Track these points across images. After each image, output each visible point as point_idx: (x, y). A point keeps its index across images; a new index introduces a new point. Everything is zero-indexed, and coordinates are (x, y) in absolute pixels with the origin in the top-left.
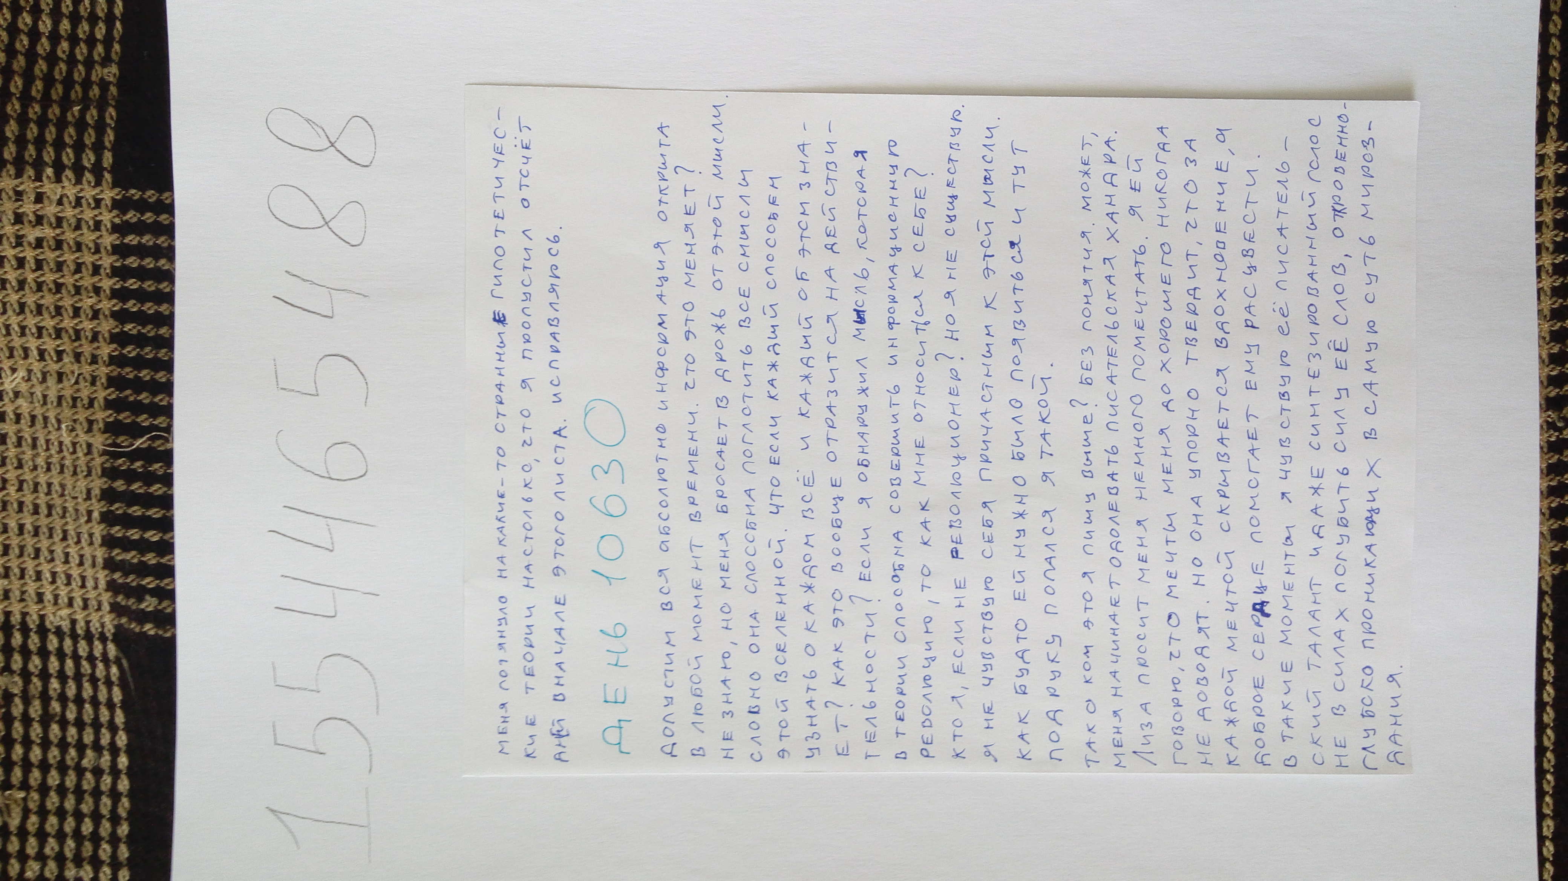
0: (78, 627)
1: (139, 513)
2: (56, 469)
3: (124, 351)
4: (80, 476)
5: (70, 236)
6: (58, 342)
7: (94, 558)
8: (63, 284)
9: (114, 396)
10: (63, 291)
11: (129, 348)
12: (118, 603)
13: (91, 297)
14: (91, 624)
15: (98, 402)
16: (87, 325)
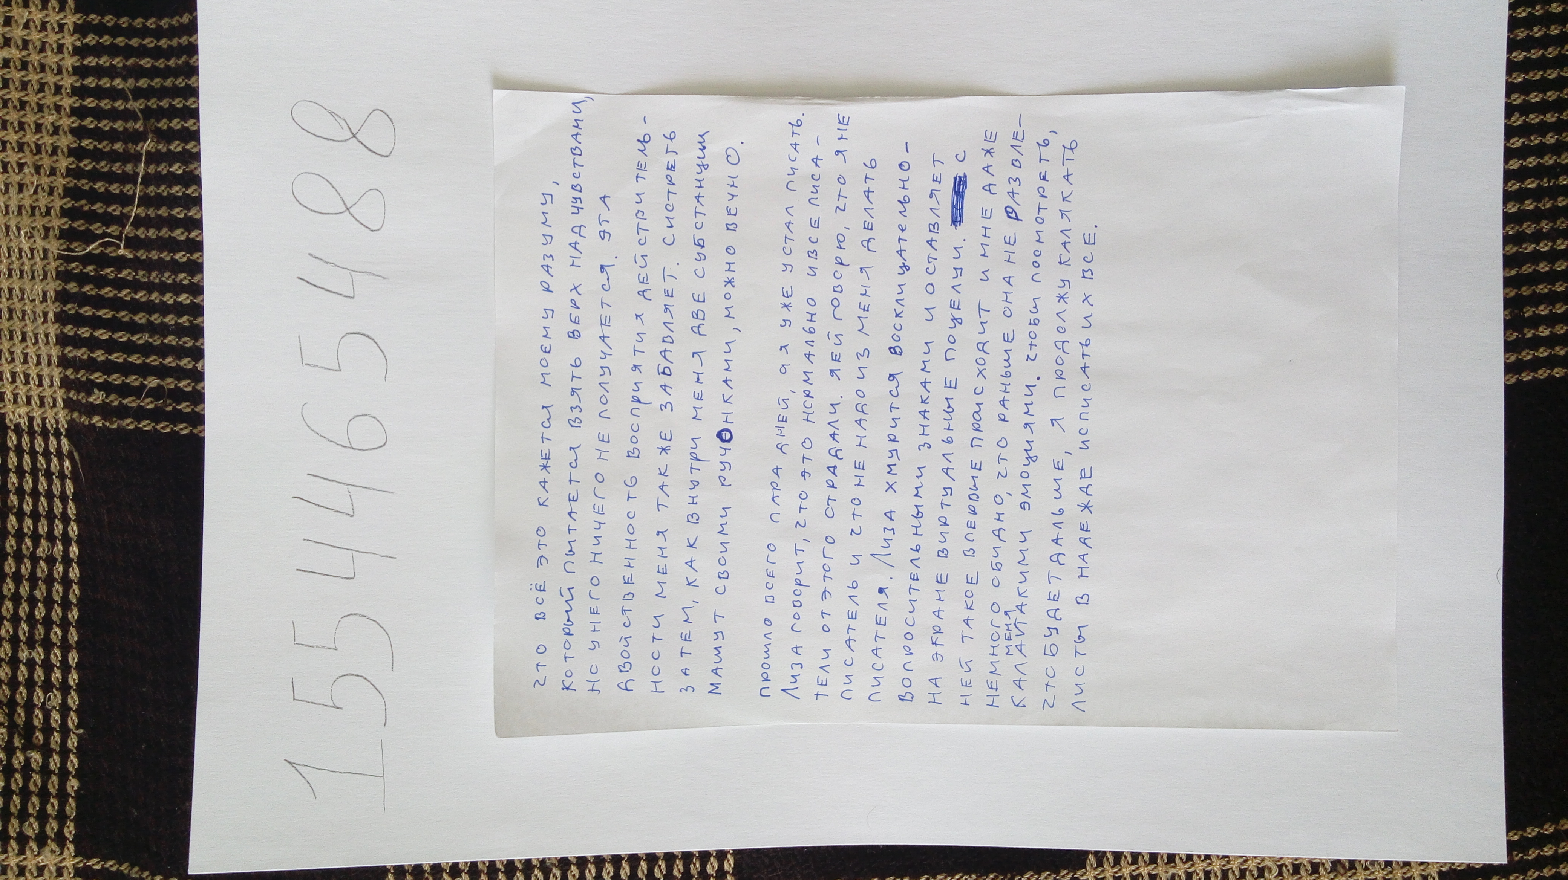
0: (35, 424)
1: (90, 313)
2: (16, 275)
3: (81, 165)
4: (37, 280)
5: (35, 58)
6: (20, 155)
7: (49, 356)
8: (26, 102)
9: (70, 205)
10: (27, 109)
11: (86, 162)
12: (72, 399)
13: (52, 115)
14: (47, 421)
15: (55, 210)
16: (48, 140)
